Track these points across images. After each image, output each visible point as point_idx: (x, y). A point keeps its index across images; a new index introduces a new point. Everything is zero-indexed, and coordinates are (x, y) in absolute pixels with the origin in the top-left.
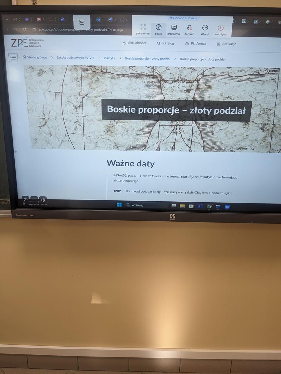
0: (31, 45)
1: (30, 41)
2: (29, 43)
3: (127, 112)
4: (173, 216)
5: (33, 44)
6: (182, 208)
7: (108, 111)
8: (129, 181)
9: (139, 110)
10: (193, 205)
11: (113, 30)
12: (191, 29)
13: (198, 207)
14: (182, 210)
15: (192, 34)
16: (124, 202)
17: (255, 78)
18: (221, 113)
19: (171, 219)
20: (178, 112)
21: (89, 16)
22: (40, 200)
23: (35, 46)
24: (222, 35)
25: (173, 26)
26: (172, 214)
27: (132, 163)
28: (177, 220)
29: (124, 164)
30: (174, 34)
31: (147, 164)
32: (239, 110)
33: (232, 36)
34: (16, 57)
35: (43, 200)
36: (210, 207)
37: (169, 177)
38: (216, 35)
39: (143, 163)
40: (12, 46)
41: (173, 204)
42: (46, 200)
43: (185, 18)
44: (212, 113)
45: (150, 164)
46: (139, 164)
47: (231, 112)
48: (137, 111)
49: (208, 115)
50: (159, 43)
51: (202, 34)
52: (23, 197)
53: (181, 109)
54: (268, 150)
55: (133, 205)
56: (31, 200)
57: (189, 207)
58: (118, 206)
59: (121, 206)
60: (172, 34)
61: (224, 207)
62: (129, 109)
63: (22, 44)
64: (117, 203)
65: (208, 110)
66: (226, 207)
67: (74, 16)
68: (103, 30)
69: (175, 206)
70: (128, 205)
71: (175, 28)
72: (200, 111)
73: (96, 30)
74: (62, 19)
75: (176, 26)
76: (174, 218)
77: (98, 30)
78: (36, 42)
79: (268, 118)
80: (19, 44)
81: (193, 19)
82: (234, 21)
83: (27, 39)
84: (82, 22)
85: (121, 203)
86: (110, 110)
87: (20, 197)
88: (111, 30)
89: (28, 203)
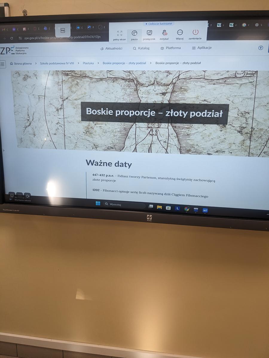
0: (17, 52)
1: (16, 49)
2: (16, 50)
3: (105, 114)
4: (150, 217)
5: (20, 51)
6: (159, 209)
7: (87, 113)
8: (107, 181)
9: (116, 113)
10: (170, 207)
11: (91, 37)
12: (166, 34)
13: (175, 210)
14: (159, 211)
15: (167, 39)
16: (102, 201)
17: (232, 81)
18: (197, 116)
19: (148, 220)
20: (154, 115)
21: (69, 24)
22: (25, 196)
23: (21, 54)
24: (197, 39)
25: (148, 32)
26: (149, 215)
27: (110, 163)
28: (154, 221)
29: (102, 164)
30: (149, 39)
31: (124, 165)
32: (215, 113)
33: (207, 40)
34: (5, 64)
35: (27, 196)
36: (188, 210)
37: (146, 178)
38: (191, 39)
39: (120, 163)
40: (1, 54)
41: (150, 205)
42: (30, 196)
43: (160, 24)
44: (188, 115)
45: (127, 165)
46: (117, 165)
47: (207, 114)
48: (114, 113)
49: (184, 117)
50: (135, 49)
51: (177, 39)
52: (10, 193)
53: (157, 111)
54: (247, 153)
55: (111, 204)
56: (17, 196)
57: (167, 209)
58: (97, 204)
59: (99, 205)
60: (147, 39)
61: (202, 210)
62: (107, 111)
63: (9, 51)
64: (96, 202)
65: (184, 112)
66: (204, 211)
67: (56, 25)
68: (83, 37)
69: (152, 207)
70: (106, 204)
71: (151, 33)
72: (176, 114)
73: (76, 37)
74: (45, 28)
75: (151, 31)
76: (151, 219)
77: (77, 37)
78: (22, 49)
79: (246, 121)
80: (7, 52)
81: (168, 24)
82: (209, 25)
83: (14, 48)
84: (63, 30)
85: (99, 202)
86: (89, 112)
87: (7, 193)
88: (90, 37)
89: (14, 198)
